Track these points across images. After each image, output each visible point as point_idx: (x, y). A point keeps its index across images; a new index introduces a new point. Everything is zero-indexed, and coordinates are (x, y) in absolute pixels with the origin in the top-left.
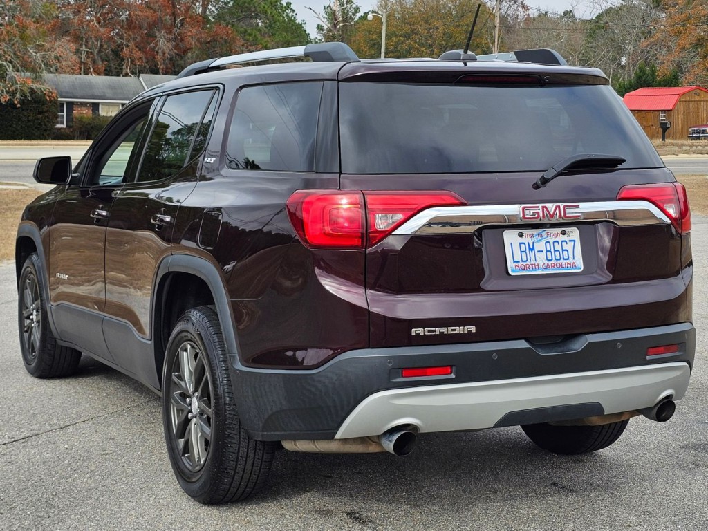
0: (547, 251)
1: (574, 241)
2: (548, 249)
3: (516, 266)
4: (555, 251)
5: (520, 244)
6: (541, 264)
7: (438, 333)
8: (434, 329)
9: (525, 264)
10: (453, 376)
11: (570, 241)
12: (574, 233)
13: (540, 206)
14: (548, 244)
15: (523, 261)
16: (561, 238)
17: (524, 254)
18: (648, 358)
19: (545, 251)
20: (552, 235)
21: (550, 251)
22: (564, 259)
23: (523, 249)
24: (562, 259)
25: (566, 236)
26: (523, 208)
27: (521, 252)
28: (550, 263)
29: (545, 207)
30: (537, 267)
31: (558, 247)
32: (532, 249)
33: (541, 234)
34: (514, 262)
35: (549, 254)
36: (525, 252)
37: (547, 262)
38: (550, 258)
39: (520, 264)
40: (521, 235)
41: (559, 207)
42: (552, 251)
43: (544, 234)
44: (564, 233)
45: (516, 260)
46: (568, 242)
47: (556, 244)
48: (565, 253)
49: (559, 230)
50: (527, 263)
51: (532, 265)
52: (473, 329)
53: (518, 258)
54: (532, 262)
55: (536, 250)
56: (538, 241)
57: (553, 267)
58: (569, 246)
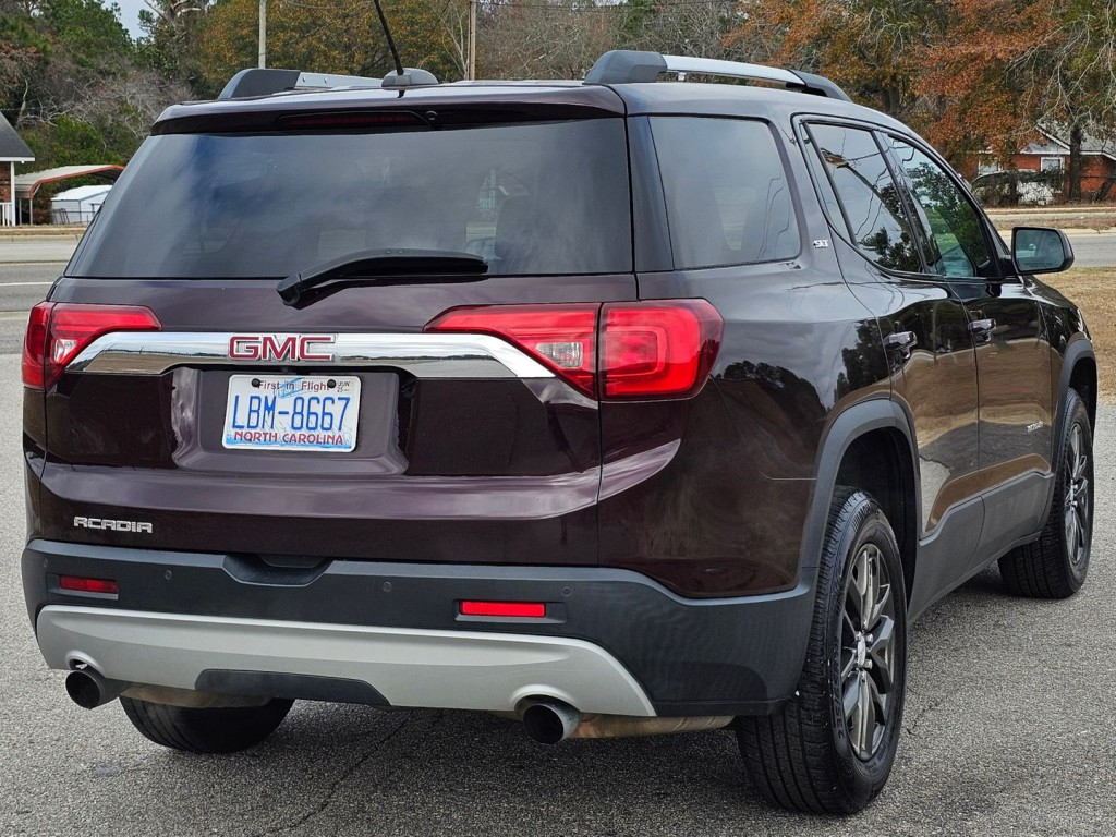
0: (295, 413)
1: (348, 399)
2: (298, 410)
3: (237, 433)
4: (309, 413)
5: (252, 398)
6: (281, 435)
7: (104, 527)
8: (99, 520)
9: (253, 431)
10: (115, 597)
11: (340, 399)
12: (352, 386)
13: (261, 336)
14: (299, 402)
15: (249, 427)
16: (323, 394)
17: (254, 415)
18: (460, 618)
19: (291, 412)
20: (311, 386)
21: (301, 413)
22: (323, 429)
23: (255, 407)
24: (319, 428)
25: (336, 389)
26: (233, 340)
27: (251, 411)
28: (297, 433)
29: (270, 339)
30: (273, 439)
31: (317, 408)
32: (270, 408)
33: (292, 384)
34: (234, 426)
35: (298, 418)
36: (258, 411)
37: (293, 432)
38: (297, 424)
39: (245, 431)
40: (256, 384)
41: (294, 340)
42: (305, 413)
43: (298, 384)
44: (331, 385)
45: (239, 423)
46: (336, 400)
47: (314, 402)
48: (327, 419)
49: (325, 379)
50: (258, 430)
51: (265, 434)
52: (149, 527)
53: (242, 420)
54: (267, 429)
55: (277, 410)
56: (283, 396)
57: (302, 440)
58: (336, 409)
